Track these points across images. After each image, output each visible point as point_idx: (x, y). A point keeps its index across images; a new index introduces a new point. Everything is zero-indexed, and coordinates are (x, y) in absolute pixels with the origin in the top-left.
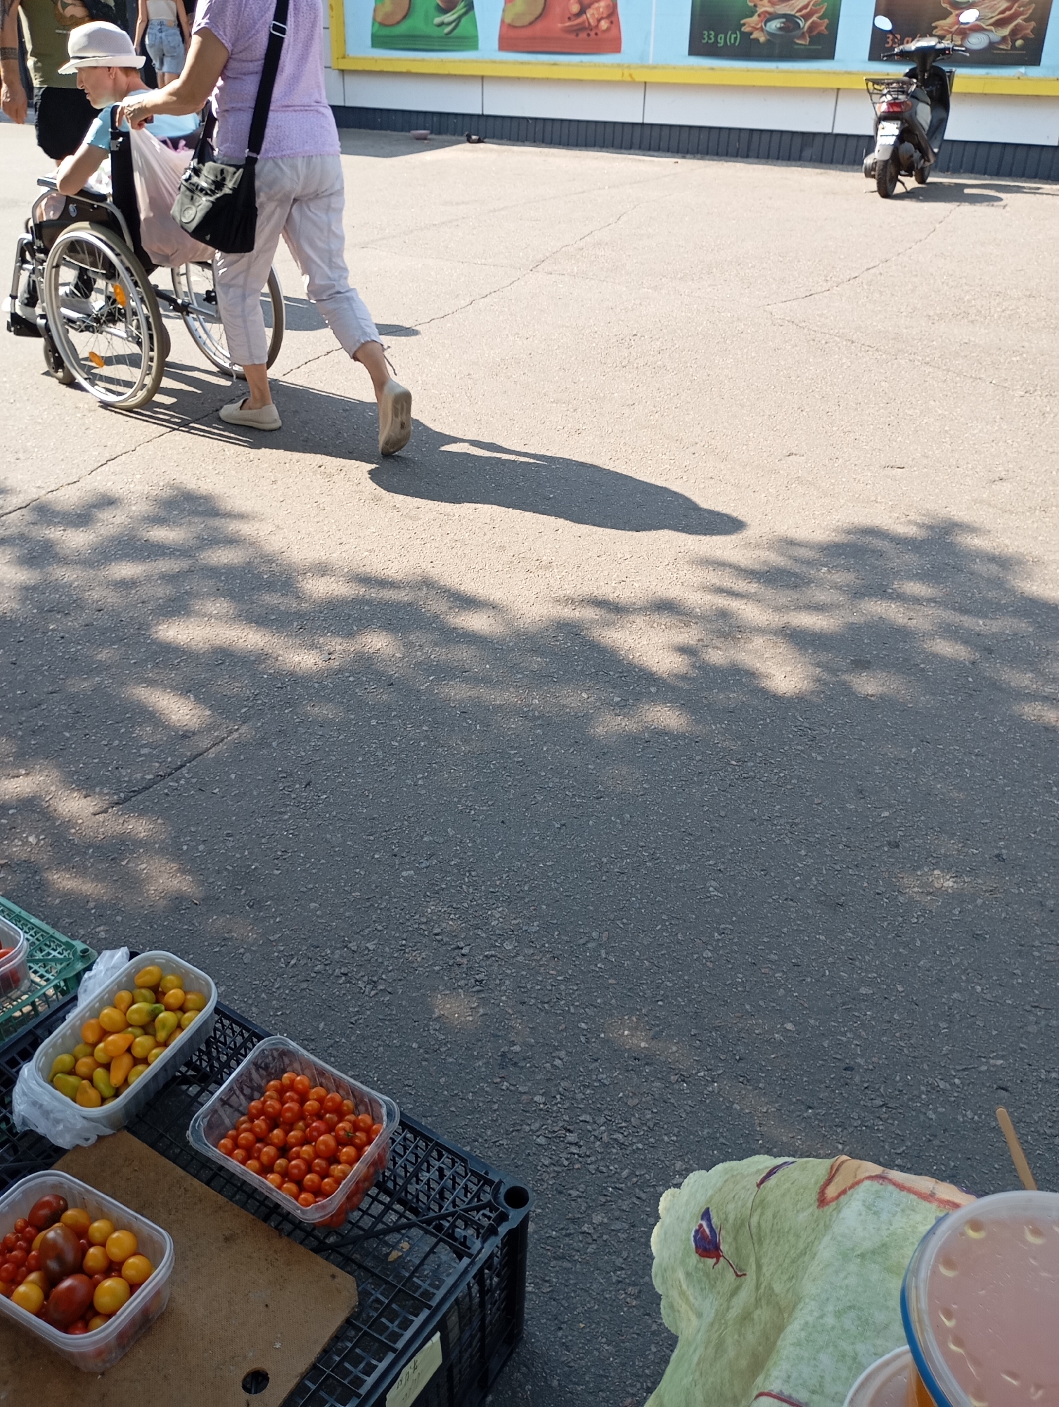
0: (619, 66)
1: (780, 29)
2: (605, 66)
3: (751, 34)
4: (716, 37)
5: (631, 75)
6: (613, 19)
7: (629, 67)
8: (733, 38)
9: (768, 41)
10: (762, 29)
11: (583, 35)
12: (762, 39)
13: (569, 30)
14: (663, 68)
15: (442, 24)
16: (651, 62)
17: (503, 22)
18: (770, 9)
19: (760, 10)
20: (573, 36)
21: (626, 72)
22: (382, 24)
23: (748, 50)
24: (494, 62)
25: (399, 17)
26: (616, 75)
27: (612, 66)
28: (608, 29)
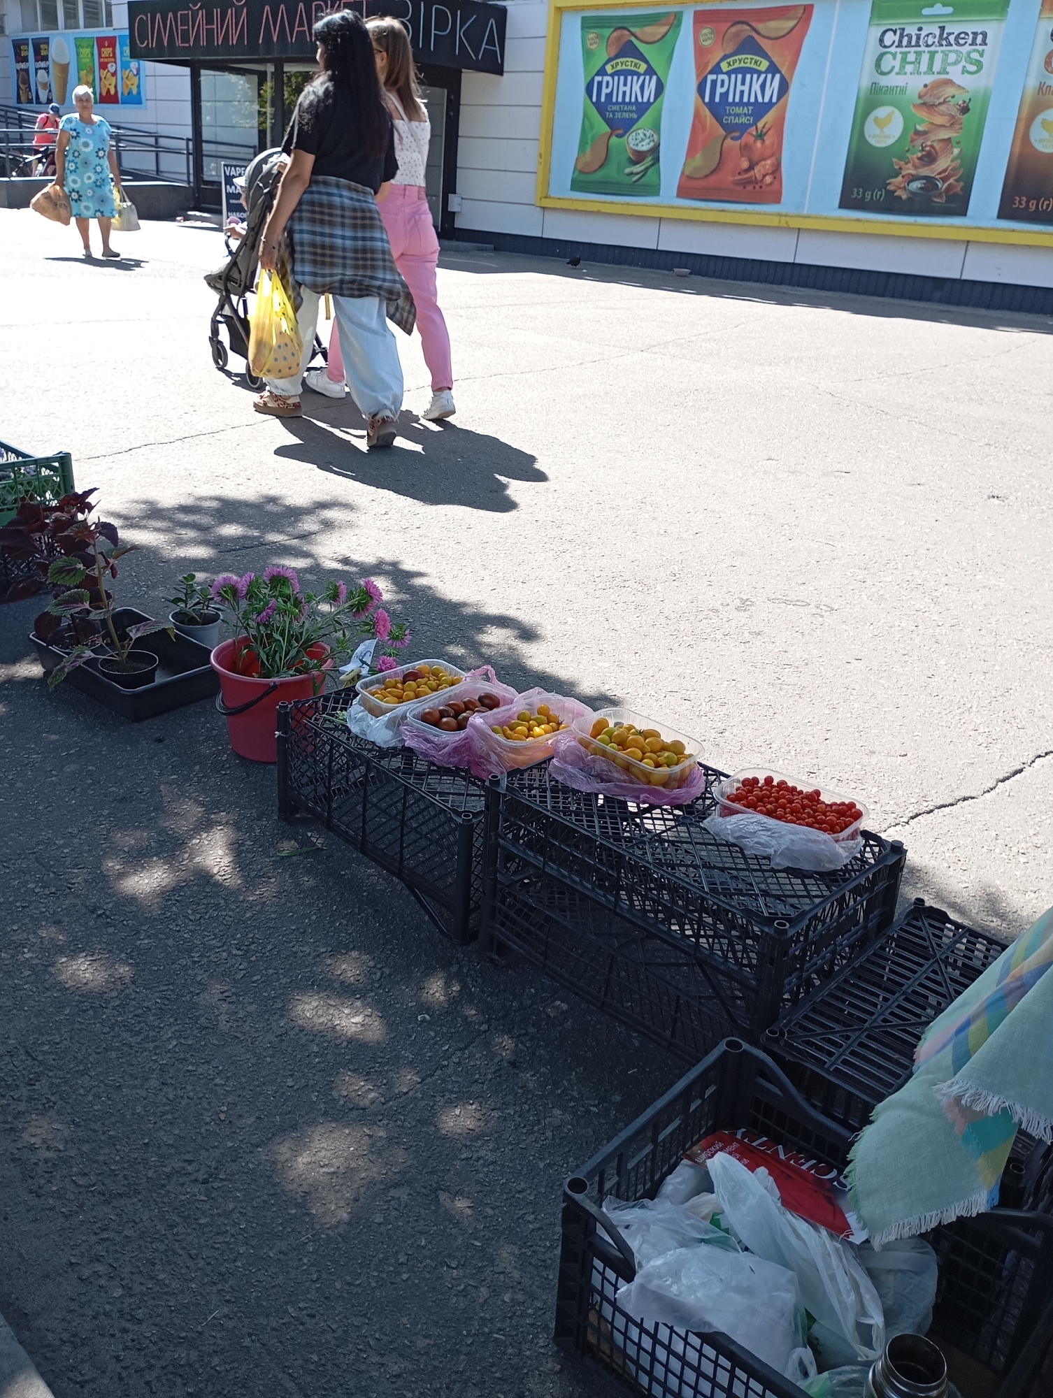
0: (780, 215)
1: (921, 188)
2: (766, 214)
3: (895, 191)
4: (864, 194)
5: (787, 222)
6: (777, 175)
7: (786, 216)
8: (879, 195)
9: (909, 199)
10: (905, 188)
11: (750, 188)
12: (904, 197)
13: (738, 183)
14: (816, 218)
15: (631, 174)
16: (805, 212)
17: (683, 173)
18: (913, 172)
19: (904, 173)
20: (740, 188)
21: (783, 219)
22: (582, 172)
23: (891, 205)
24: (672, 207)
25: (597, 166)
26: (774, 222)
27: (772, 214)
28: (771, 183)
